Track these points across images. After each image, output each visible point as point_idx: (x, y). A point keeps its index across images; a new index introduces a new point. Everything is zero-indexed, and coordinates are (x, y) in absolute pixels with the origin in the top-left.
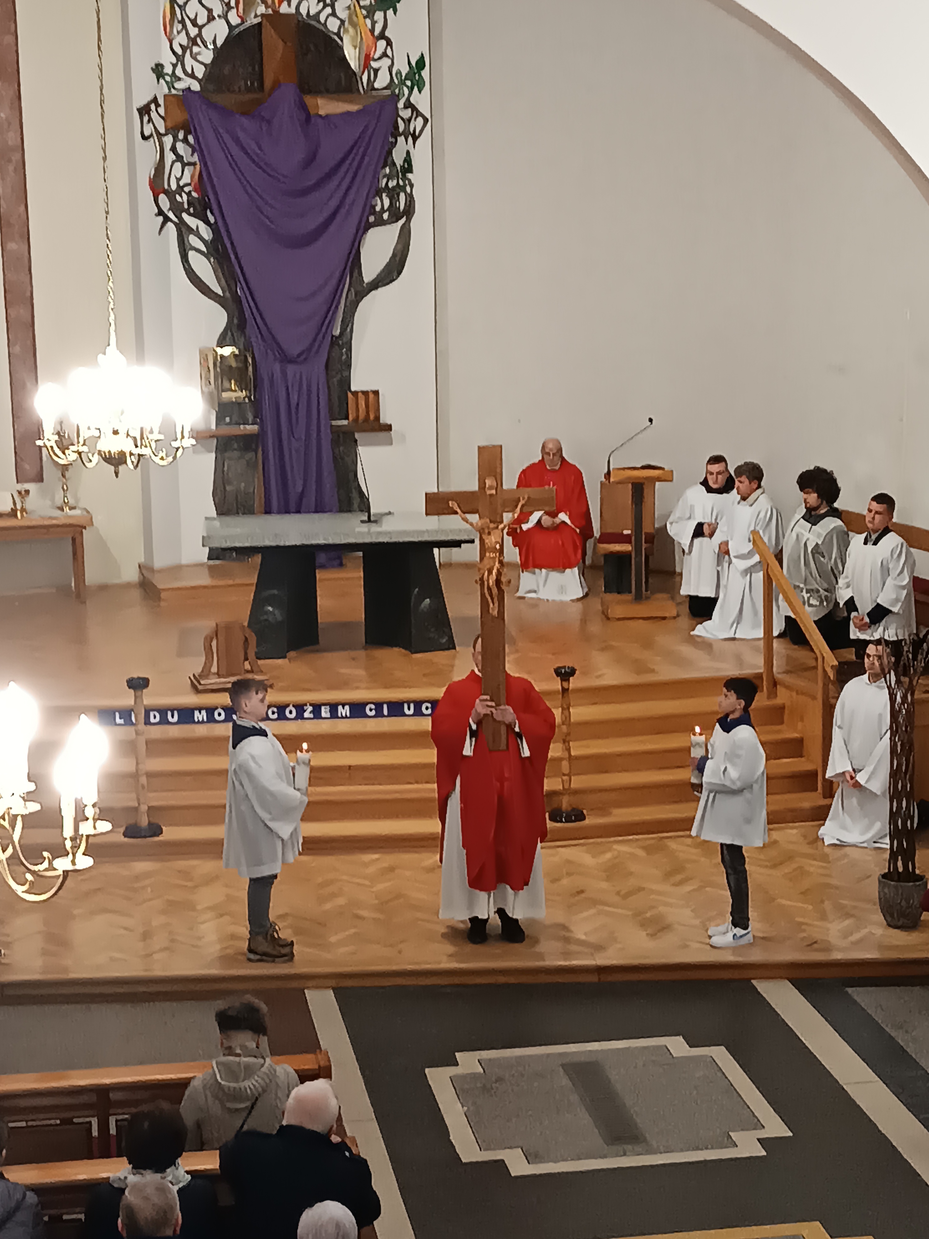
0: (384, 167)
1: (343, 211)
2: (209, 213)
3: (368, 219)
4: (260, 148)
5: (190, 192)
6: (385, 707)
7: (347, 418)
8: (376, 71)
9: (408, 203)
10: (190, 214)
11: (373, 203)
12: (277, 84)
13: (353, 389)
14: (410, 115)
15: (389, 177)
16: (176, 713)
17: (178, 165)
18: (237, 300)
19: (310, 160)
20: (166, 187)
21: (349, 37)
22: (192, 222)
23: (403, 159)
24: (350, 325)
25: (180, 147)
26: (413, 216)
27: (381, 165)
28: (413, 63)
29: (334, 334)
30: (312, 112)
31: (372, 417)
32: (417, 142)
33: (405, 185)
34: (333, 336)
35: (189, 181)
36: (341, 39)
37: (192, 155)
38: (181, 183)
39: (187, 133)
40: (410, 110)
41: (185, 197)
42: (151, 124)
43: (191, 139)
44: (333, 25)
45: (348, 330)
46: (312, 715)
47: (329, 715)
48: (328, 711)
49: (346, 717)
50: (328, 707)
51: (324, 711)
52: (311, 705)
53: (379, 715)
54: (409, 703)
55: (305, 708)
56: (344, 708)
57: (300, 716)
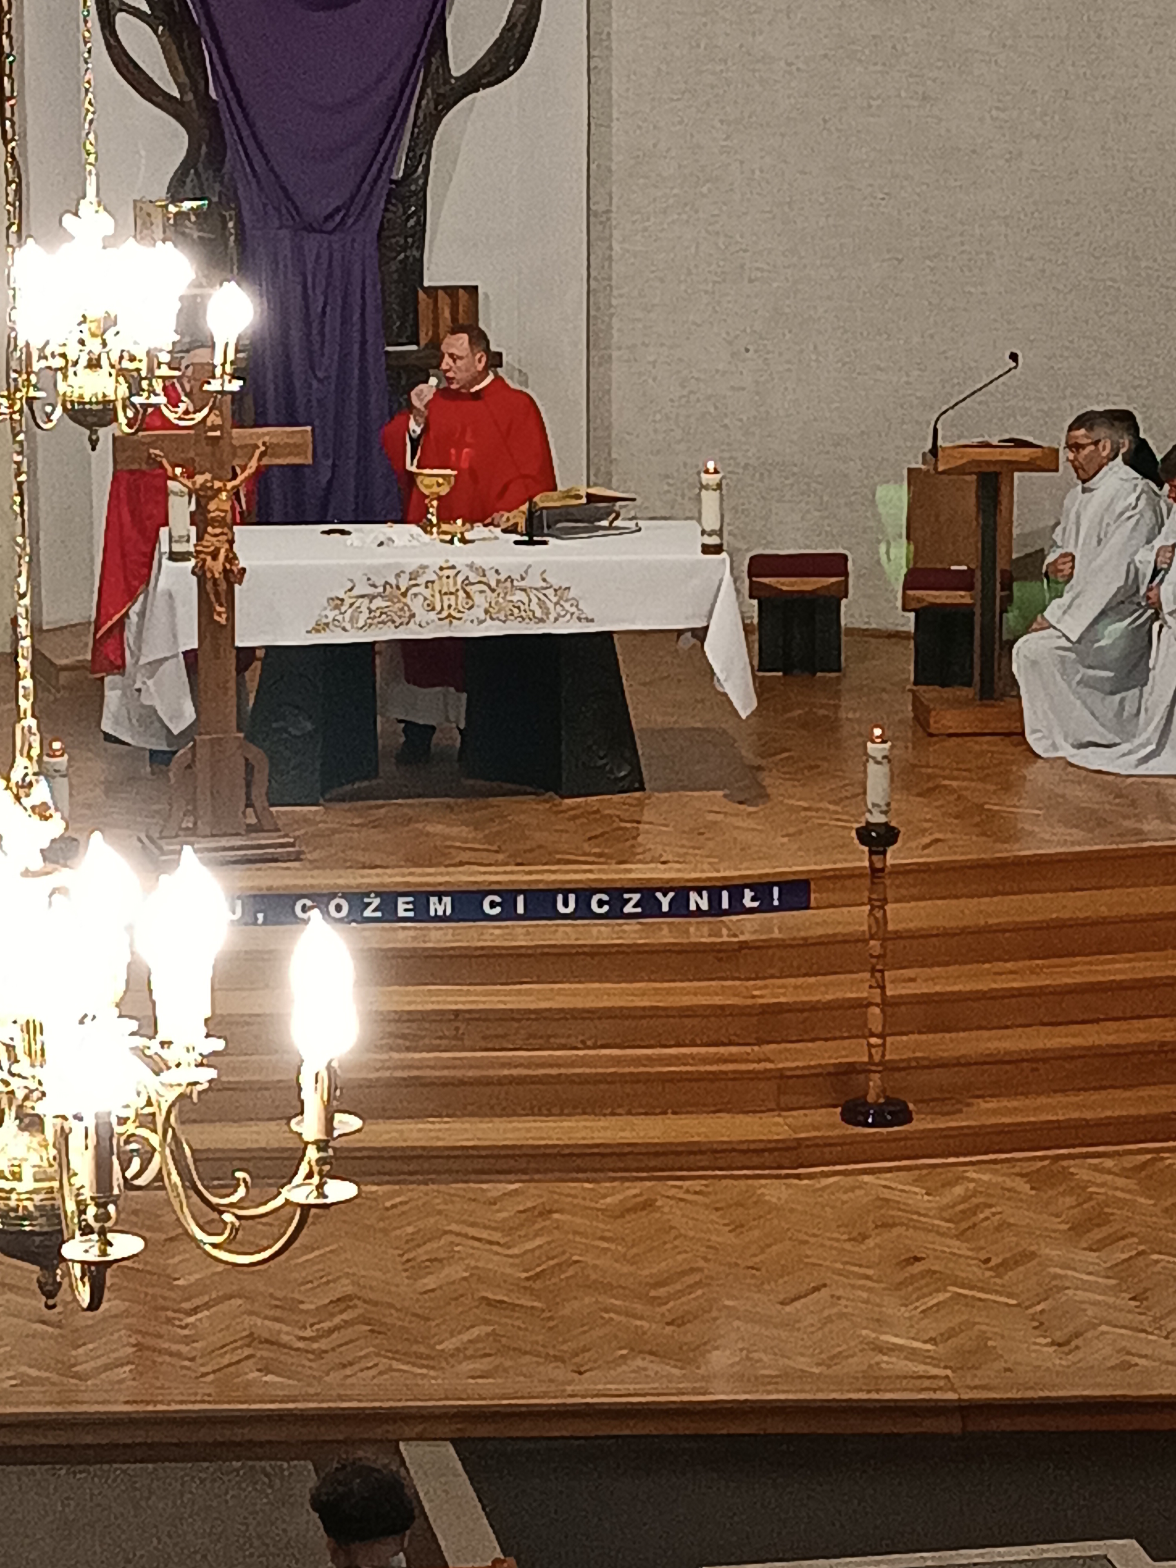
6: (520, 899)
7: (416, 342)
13: (427, 284)
24: (423, 162)
29: (394, 177)
34: (392, 180)
45: (420, 169)
46: (378, 914)
47: (411, 914)
48: (410, 906)
49: (443, 919)
50: (411, 899)
51: (403, 907)
52: (378, 895)
53: (508, 913)
54: (566, 892)
55: (366, 900)
56: (440, 902)
57: (356, 916)
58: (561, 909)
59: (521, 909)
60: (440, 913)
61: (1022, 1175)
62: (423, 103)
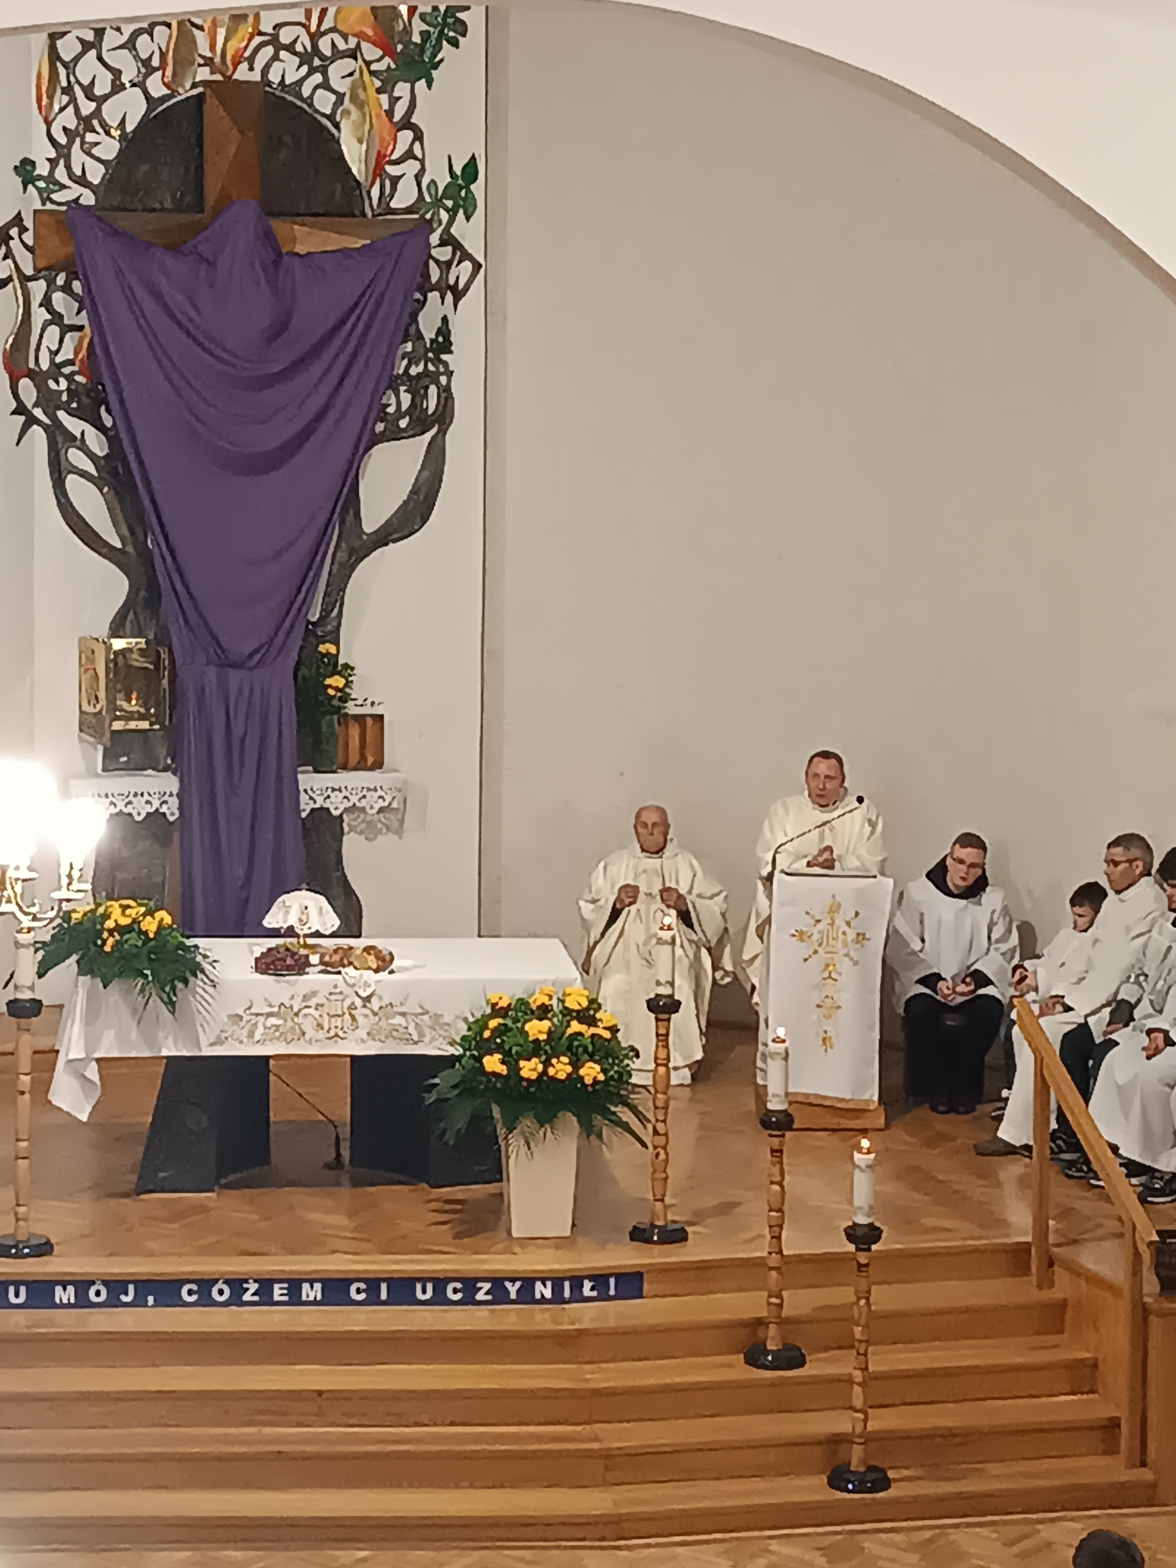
0: (405, 341)
1: (332, 415)
2: (103, 411)
3: (373, 428)
4: (194, 306)
5: (73, 373)
6: (384, 1287)
8: (395, 180)
9: (442, 402)
10: (70, 413)
11: (384, 401)
12: (225, 201)
14: (450, 255)
15: (412, 360)
16: (22, 1289)
17: (54, 330)
18: (146, 558)
19: (278, 329)
20: (31, 365)
21: (350, 122)
22: (74, 425)
23: (436, 329)
24: (338, 604)
25: (58, 298)
26: (450, 425)
27: (399, 338)
28: (458, 170)
30: (285, 248)
31: (370, 759)
32: (461, 303)
33: (438, 374)
34: (309, 622)
35: (71, 356)
36: (337, 126)
37: (79, 312)
38: (58, 359)
39: (72, 276)
40: (449, 249)
41: (64, 384)
42: (9, 261)
43: (77, 286)
44: (324, 102)
45: (336, 611)
46: (256, 1298)
47: (286, 1298)
48: (285, 1292)
49: (315, 1303)
50: (286, 1285)
51: (278, 1292)
52: (255, 1281)
53: (373, 1299)
54: (424, 1281)
55: (245, 1286)
56: (312, 1287)
57: (236, 1300)
58: (420, 1296)
59: (384, 1296)
60: (311, 1298)
61: (820, 1550)
62: (339, 555)
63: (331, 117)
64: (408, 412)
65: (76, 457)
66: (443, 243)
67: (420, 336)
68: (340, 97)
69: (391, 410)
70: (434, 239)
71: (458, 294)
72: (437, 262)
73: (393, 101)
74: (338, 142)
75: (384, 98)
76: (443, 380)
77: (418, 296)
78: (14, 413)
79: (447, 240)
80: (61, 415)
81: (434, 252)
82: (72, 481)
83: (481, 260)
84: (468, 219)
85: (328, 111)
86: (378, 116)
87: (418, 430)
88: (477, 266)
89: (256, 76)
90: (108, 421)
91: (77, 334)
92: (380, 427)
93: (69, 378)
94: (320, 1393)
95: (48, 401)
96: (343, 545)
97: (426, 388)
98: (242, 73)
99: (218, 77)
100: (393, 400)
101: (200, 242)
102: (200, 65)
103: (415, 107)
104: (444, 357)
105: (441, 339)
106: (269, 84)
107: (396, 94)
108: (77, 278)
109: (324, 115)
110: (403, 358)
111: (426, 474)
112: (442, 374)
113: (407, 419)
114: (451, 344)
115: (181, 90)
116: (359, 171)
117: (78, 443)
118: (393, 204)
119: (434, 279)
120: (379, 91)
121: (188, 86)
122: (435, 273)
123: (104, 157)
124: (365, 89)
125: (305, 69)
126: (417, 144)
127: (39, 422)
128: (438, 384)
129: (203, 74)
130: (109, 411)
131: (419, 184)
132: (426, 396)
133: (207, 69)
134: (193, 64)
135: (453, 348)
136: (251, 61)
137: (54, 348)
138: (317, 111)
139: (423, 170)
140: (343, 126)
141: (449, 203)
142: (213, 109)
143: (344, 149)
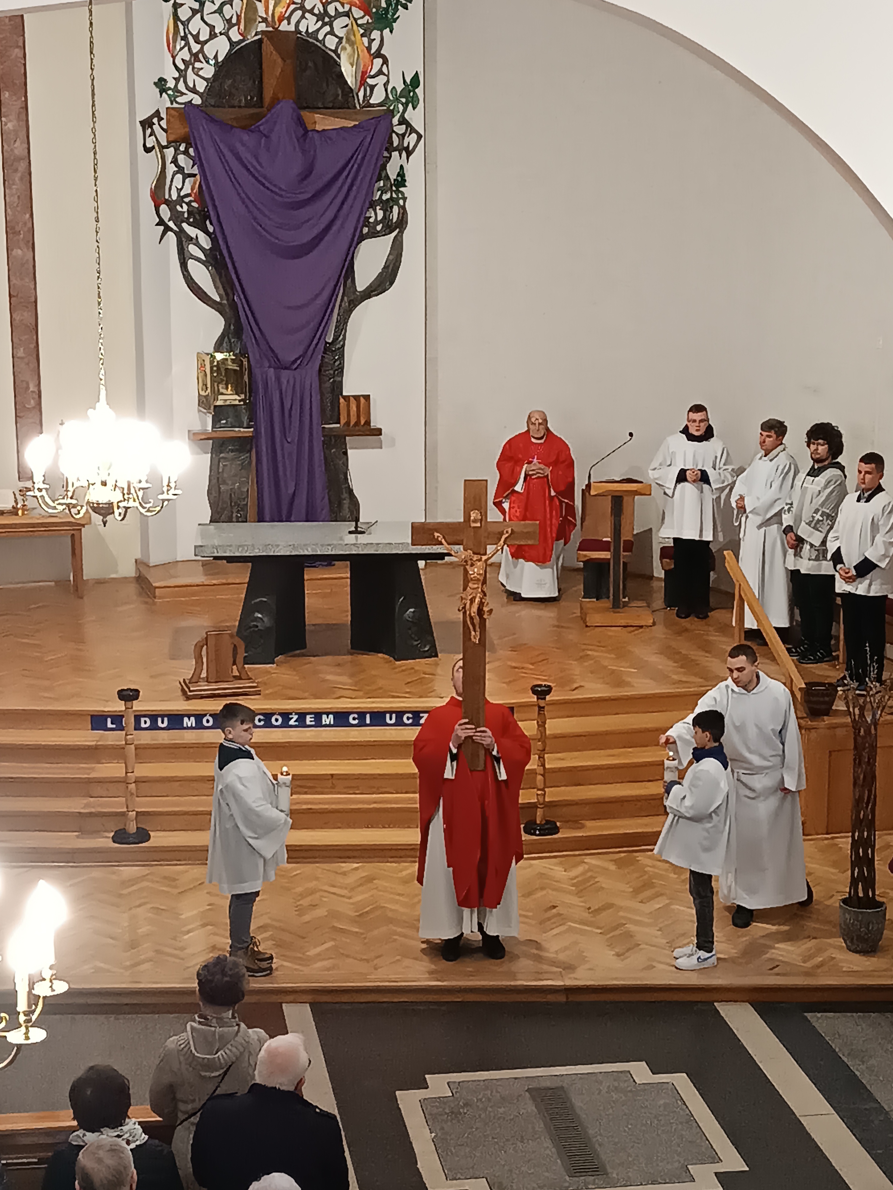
0: (379, 180)
1: (338, 223)
2: (208, 222)
3: (361, 231)
4: (258, 162)
5: (191, 201)
6: (368, 716)
7: (339, 423)
8: (372, 87)
9: (401, 215)
10: (190, 224)
11: (368, 215)
12: (275, 101)
13: (344, 394)
14: (404, 131)
15: (383, 190)
16: (166, 719)
17: (179, 177)
18: (233, 306)
19: (306, 174)
20: (167, 197)
21: (346, 54)
22: (192, 231)
23: (397, 174)
24: (343, 333)
25: (181, 158)
26: (405, 229)
27: (375, 178)
28: (408, 81)
29: (328, 341)
30: (310, 127)
31: (362, 422)
32: (410, 158)
33: (398, 199)
34: (326, 343)
35: (189, 191)
36: (339, 56)
37: (193, 166)
38: (182, 194)
39: (189, 145)
40: (404, 126)
41: (185, 207)
42: (153, 137)
43: (191, 151)
44: (331, 43)
45: (341, 337)
46: (297, 723)
47: (313, 723)
48: (313, 719)
49: (329, 726)
50: (313, 716)
51: (309, 720)
52: (296, 714)
53: (362, 724)
54: (391, 713)
55: (290, 716)
56: (328, 717)
57: (285, 724)
58: (388, 721)
59: (368, 721)
60: (328, 723)
61: (611, 861)
62: (343, 304)
63: (335, 51)
64: (381, 221)
65: (193, 249)
66: (400, 123)
67: (387, 177)
68: (341, 39)
69: (372, 220)
70: (395, 121)
71: (409, 153)
72: (397, 134)
73: (371, 41)
74: (340, 66)
75: (365, 40)
76: (401, 202)
77: (386, 154)
78: (157, 225)
79: (403, 121)
80: (185, 225)
81: (395, 129)
82: (191, 263)
83: (422, 133)
84: (414, 108)
85: (333, 48)
86: (362, 51)
87: (387, 231)
88: (420, 137)
89: (292, 28)
90: (211, 229)
91: (192, 179)
92: (366, 230)
93: (188, 204)
94: (332, 775)
95: (177, 217)
96: (346, 298)
97: (392, 208)
98: (284, 27)
99: (271, 29)
100: (373, 214)
101: (260, 125)
102: (260, 22)
103: (383, 45)
104: (401, 189)
105: (399, 179)
106: (300, 32)
107: (372, 37)
108: (192, 147)
109: (330, 50)
110: (378, 191)
111: (391, 257)
112: (401, 198)
113: (381, 225)
114: (405, 181)
115: (249, 37)
116: (352, 82)
117: (194, 241)
118: (371, 102)
119: (396, 144)
120: (362, 35)
121: (253, 34)
122: (396, 141)
123: (206, 77)
124: (354, 35)
125: (320, 23)
126: (385, 66)
127: (171, 230)
128: (398, 204)
129: (262, 27)
130: (211, 224)
131: (386, 90)
132: (391, 212)
133: (264, 24)
134: (256, 21)
135: (407, 184)
136: (289, 19)
137: (179, 187)
138: (327, 48)
139: (388, 81)
140: (342, 56)
141: (404, 100)
142: (268, 48)
143: (343, 70)
